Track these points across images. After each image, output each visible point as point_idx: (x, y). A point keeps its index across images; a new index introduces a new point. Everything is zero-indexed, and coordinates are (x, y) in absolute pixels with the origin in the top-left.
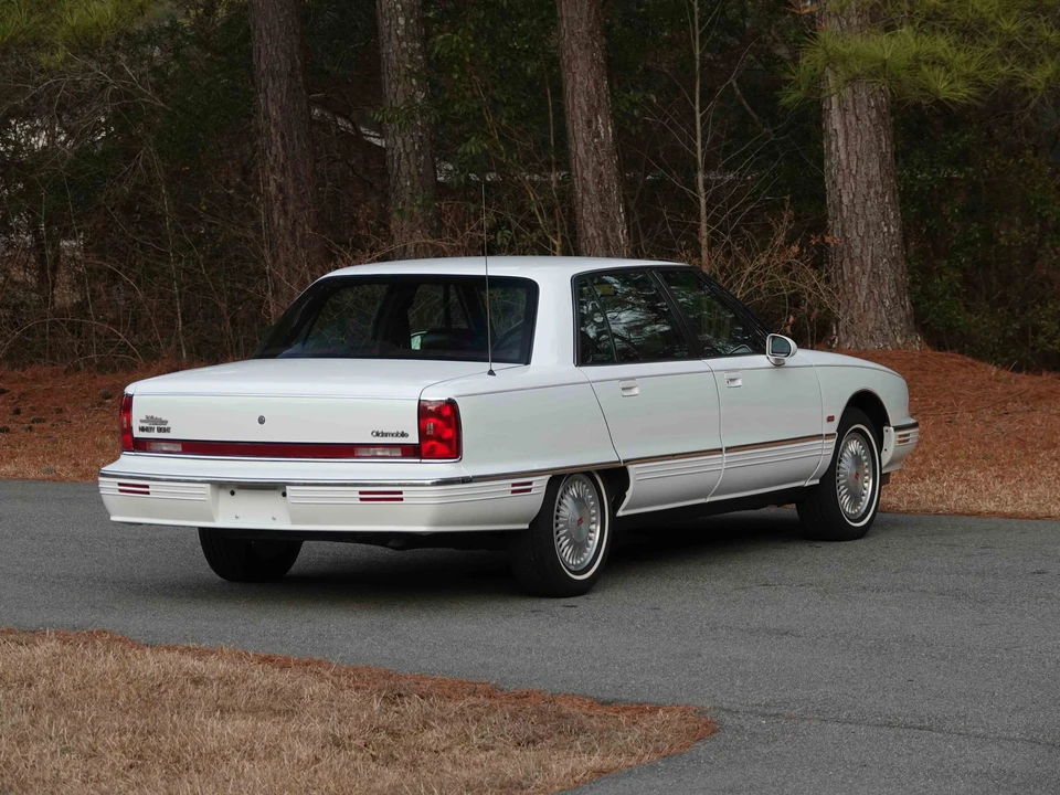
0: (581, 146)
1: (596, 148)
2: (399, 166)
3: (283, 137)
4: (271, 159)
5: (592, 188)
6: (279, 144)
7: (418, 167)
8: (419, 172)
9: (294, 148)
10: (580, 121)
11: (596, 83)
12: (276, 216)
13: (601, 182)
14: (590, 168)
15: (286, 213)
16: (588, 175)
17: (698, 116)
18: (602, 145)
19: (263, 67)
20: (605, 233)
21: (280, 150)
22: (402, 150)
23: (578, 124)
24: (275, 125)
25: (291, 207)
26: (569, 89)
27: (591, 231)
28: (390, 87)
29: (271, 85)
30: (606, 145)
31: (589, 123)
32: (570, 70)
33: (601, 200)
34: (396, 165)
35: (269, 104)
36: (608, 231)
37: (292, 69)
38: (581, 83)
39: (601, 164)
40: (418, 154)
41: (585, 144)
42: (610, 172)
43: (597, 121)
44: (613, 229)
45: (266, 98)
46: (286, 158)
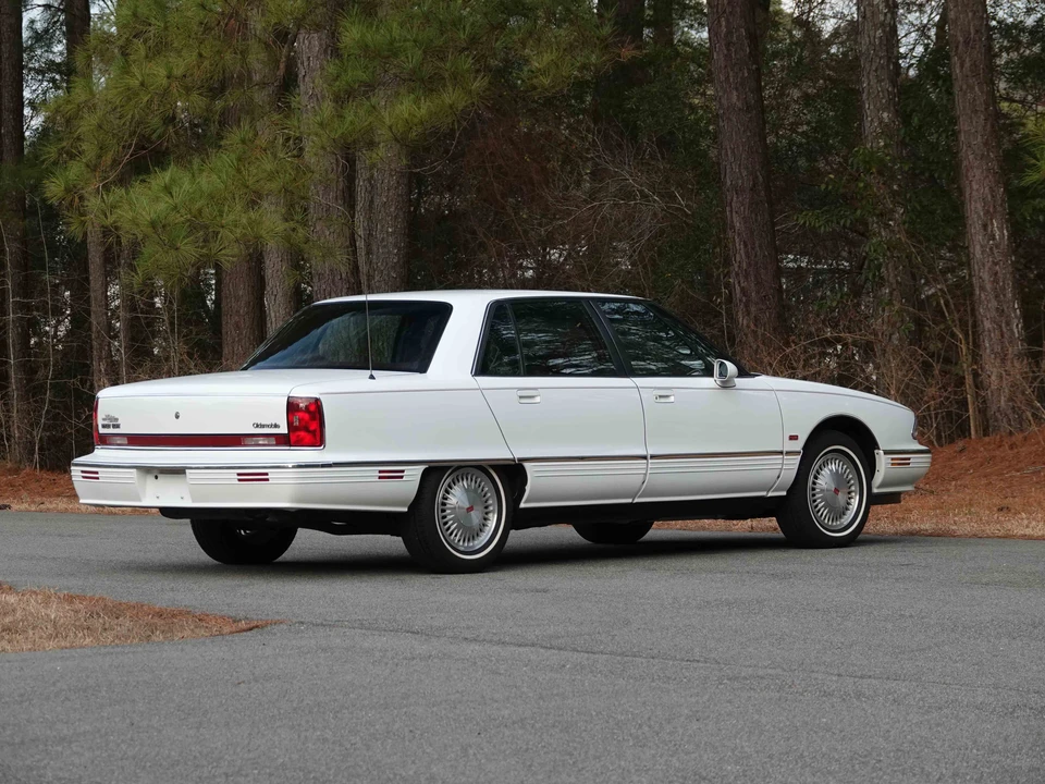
0: (978, 247)
1: (991, 249)
3: (746, 246)
4: (736, 265)
5: (988, 286)
6: (742, 252)
8: (897, 281)
9: (756, 256)
10: (977, 225)
11: (992, 190)
13: (996, 281)
14: (987, 268)
15: (749, 314)
16: (986, 276)
18: (997, 247)
19: (729, 183)
20: (1001, 327)
21: (744, 257)
23: (975, 228)
24: (739, 235)
25: (753, 309)
27: (988, 325)
29: (735, 199)
30: (1001, 246)
31: (985, 226)
32: (967, 176)
33: (996, 297)
35: (734, 216)
36: (1003, 325)
37: (755, 185)
38: (978, 190)
39: (996, 264)
41: (982, 246)
42: (1005, 271)
43: (992, 224)
44: (1008, 324)
45: (731, 211)
46: (749, 265)
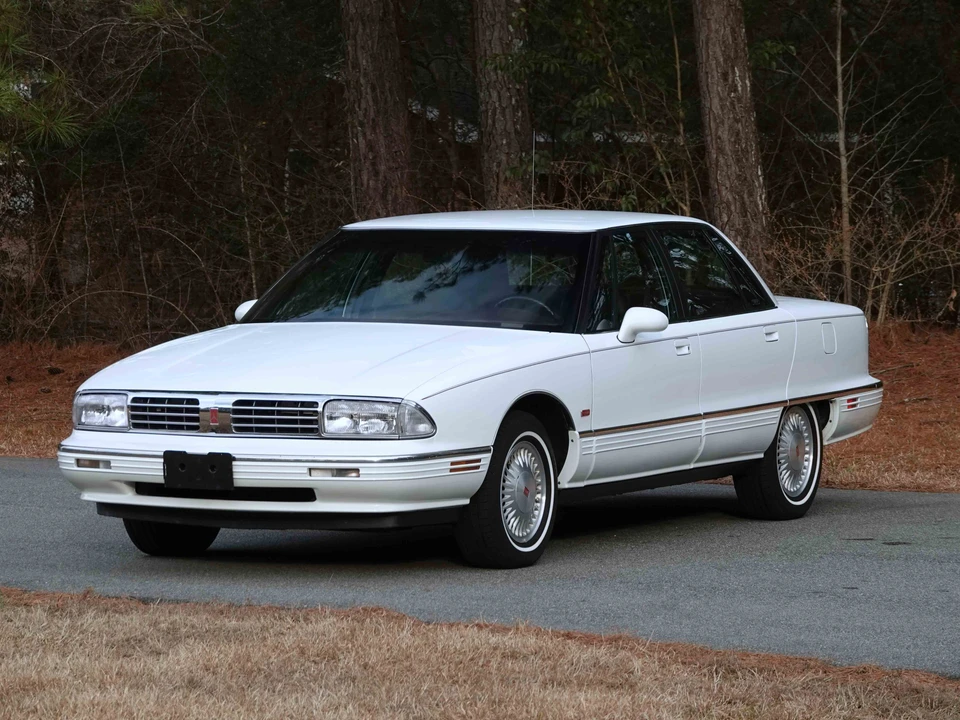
0: (716, 101)
1: (732, 103)
2: (494, 122)
3: (373, 89)
4: (361, 113)
5: (728, 148)
6: (369, 97)
7: (515, 123)
8: (516, 130)
9: (386, 102)
10: (715, 73)
11: (733, 31)
12: (365, 178)
13: (737, 141)
14: (726, 126)
15: (377, 173)
16: (724, 134)
17: (840, 69)
18: (739, 100)
19: (352, 10)
20: (743, 198)
21: (371, 103)
22: (497, 105)
23: (713, 77)
24: (366, 75)
25: (382, 168)
26: (703, 37)
27: (727, 195)
28: (484, 34)
29: (360, 30)
30: (743, 100)
31: (725, 76)
32: (704, 17)
33: (738, 161)
34: (490, 121)
35: (359, 53)
36: (746, 196)
37: (385, 13)
38: (717, 31)
39: (737, 121)
40: (515, 109)
41: (721, 99)
42: (748, 129)
43: (734, 73)
44: (751, 194)
45: (355, 46)
46: (377, 112)
